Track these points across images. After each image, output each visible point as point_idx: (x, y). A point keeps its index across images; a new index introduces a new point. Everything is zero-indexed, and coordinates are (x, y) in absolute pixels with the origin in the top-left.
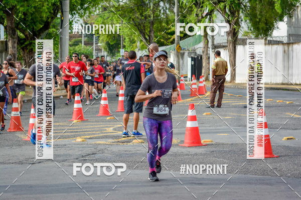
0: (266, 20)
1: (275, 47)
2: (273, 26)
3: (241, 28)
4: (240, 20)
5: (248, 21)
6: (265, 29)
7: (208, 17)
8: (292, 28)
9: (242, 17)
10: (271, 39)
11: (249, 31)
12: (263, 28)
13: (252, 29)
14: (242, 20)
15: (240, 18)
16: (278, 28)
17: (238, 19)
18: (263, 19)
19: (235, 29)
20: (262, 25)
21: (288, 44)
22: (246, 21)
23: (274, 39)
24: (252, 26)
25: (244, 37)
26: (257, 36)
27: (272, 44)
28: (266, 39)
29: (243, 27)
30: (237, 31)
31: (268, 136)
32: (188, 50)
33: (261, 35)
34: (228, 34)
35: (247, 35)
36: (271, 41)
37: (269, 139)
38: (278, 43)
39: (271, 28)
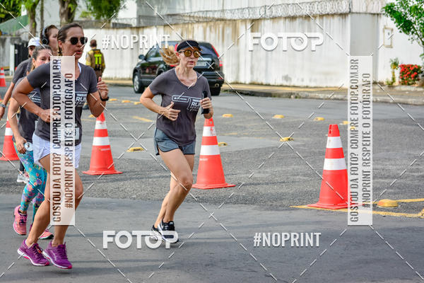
1: (121, 31)
2: (119, 4)
3: (78, 8)
6: (109, 8)
8: (143, 8)
10: (116, 22)
11: (88, 11)
12: (106, 8)
13: (92, 8)
16: (124, 7)
19: (70, 9)
20: (105, 4)
21: (138, 28)
23: (120, 21)
24: (92, 5)
25: (83, 19)
26: (98, 18)
27: (117, 29)
28: (110, 21)
29: (80, 7)
30: (74, 12)
31: (108, 146)
32: (10, 35)
33: (103, 16)
34: (62, 15)
35: (85, 17)
36: (116, 24)
37: (110, 151)
38: (125, 26)
39: (116, 7)
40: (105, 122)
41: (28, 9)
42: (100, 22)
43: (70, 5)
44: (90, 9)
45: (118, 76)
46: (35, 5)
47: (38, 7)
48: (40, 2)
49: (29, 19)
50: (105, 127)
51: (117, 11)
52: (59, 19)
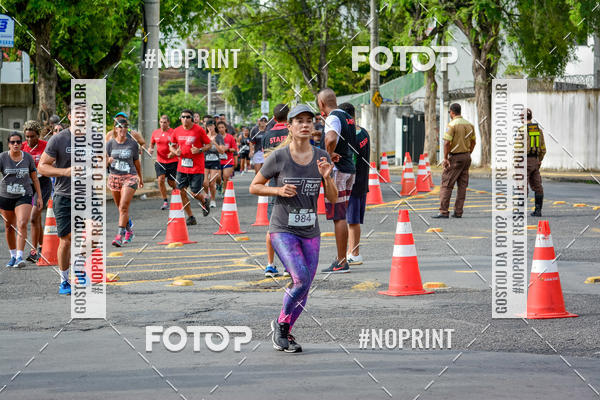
0: (552, 42)
1: (570, 96)
2: (566, 54)
3: (502, 59)
4: (500, 42)
5: (516, 45)
6: (550, 60)
7: (436, 36)
9: (505, 37)
10: (562, 81)
11: (518, 65)
13: (524, 60)
14: (503, 43)
15: (501, 38)
16: (575, 58)
17: (495, 42)
18: (546, 41)
19: (489, 61)
20: (543, 53)
21: (597, 90)
22: (511, 45)
23: (568, 80)
24: (524, 54)
26: (533, 75)
27: (563, 92)
28: (552, 80)
29: (505, 58)
30: (496, 65)
32: (396, 102)
33: (542, 73)
34: (476, 70)
35: (514, 74)
36: (562, 84)
38: (576, 88)
39: (561, 59)
42: (536, 82)
43: (489, 56)
44: (521, 62)
45: (565, 167)
49: (425, 77)
51: (564, 65)
52: (472, 78)
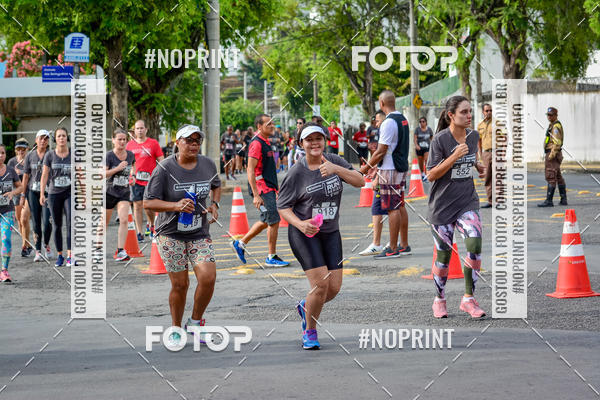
0: (574, 48)
1: (592, 95)
2: (587, 58)
3: (529, 64)
4: (527, 49)
5: (541, 50)
6: (572, 64)
7: (470, 44)
9: (531, 44)
10: (584, 82)
11: (544, 68)
12: (568, 63)
13: (549, 64)
14: (530, 49)
15: (528, 45)
16: (595, 62)
17: (523, 48)
18: (569, 46)
19: (518, 65)
20: (567, 57)
22: (538, 50)
23: (589, 82)
24: (549, 60)
25: (536, 80)
26: (558, 77)
27: (586, 92)
28: (575, 81)
29: (532, 62)
30: (524, 69)
31: (582, 258)
32: (435, 104)
33: (565, 75)
34: (506, 74)
35: (540, 76)
36: (583, 85)
37: (584, 264)
38: (596, 88)
39: (582, 62)
40: (576, 223)
41: (458, 68)
42: (561, 83)
43: (518, 61)
44: (546, 66)
45: (588, 159)
46: (468, 62)
47: (473, 63)
48: (475, 58)
49: (460, 81)
50: (576, 230)
51: (585, 68)
